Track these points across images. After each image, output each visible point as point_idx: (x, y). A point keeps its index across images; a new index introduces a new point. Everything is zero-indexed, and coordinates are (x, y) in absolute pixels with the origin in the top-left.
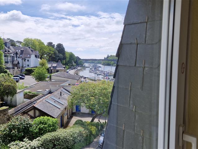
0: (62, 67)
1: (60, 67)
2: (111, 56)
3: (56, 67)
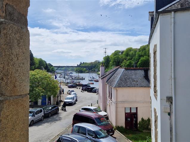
2: (84, 63)
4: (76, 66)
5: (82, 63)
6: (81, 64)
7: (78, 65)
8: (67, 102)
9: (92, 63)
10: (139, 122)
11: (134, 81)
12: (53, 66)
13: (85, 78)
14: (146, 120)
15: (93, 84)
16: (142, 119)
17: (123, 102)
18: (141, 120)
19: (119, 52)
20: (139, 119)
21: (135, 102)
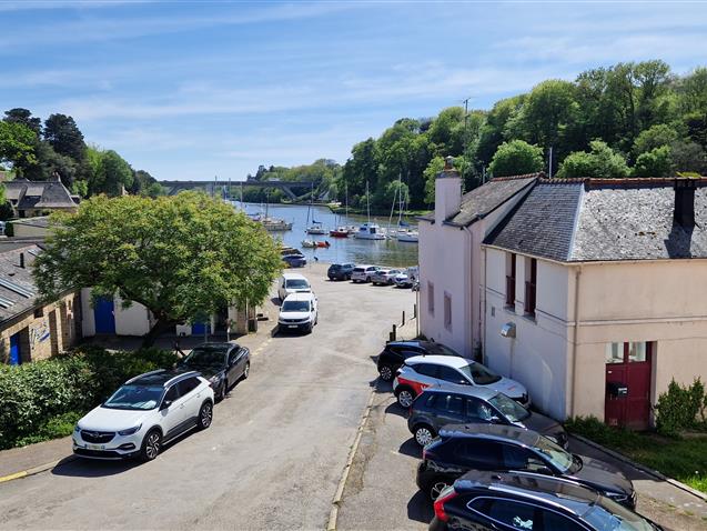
0: (67, 199)
1: (57, 199)
2: (272, 168)
3: (37, 199)
4: (245, 180)
5: (268, 169)
6: (262, 171)
7: (249, 177)
8: (290, 321)
9: (303, 169)
10: (660, 400)
11: (642, 234)
12: (156, 181)
13: (291, 224)
14: (688, 389)
15: (327, 245)
16: (673, 387)
17: (601, 321)
18: (668, 390)
19: (411, 125)
20: (661, 388)
21: (650, 319)
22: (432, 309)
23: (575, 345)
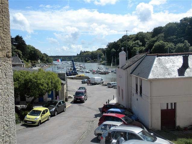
2: (84, 51)
22: (119, 94)
23: (151, 104)
